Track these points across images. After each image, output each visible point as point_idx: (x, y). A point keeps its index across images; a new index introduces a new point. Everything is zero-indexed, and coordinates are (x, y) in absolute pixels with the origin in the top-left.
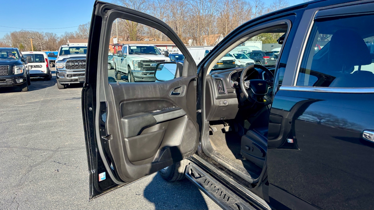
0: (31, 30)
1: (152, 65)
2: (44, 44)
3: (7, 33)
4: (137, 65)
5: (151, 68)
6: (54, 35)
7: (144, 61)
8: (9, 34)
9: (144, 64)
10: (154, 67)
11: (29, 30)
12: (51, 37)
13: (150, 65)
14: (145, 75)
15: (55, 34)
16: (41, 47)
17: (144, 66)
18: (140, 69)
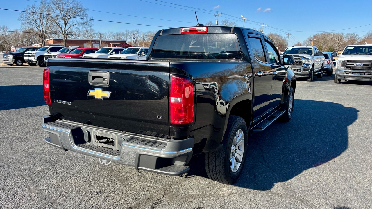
0: (332, 32)
1: (356, 65)
2: (341, 45)
3: (310, 36)
4: (341, 64)
5: (355, 67)
6: (355, 35)
7: (348, 61)
8: (312, 36)
9: (348, 63)
10: (358, 66)
11: (330, 32)
12: (352, 37)
13: (354, 65)
14: (346, 74)
15: (357, 35)
16: (338, 48)
17: (347, 65)
18: (343, 68)
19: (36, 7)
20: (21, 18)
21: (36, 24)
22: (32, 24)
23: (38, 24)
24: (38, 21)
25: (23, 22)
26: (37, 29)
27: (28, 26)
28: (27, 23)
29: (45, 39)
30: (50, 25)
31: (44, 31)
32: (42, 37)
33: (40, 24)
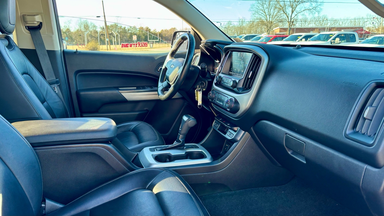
20: (251, 9)
21: (264, 14)
22: (260, 13)
24: (266, 11)
25: (254, 12)
26: (264, 18)
27: (257, 15)
28: (256, 13)
29: (270, 28)
30: (277, 14)
31: (270, 20)
32: (267, 26)
33: (268, 13)
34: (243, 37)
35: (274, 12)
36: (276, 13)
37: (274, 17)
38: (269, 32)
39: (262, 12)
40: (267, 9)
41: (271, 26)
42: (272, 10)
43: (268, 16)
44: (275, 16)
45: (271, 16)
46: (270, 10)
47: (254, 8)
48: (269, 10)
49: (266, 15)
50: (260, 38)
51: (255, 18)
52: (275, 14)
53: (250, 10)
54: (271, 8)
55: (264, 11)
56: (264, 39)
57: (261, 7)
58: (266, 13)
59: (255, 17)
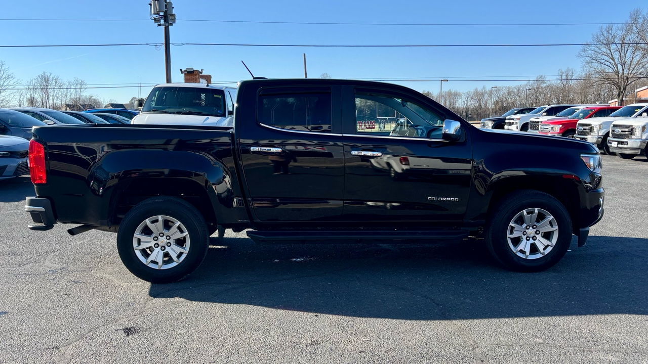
19: (614, 28)
20: (583, 54)
21: (612, 61)
22: (603, 61)
23: (614, 60)
24: (616, 56)
25: (587, 59)
26: (611, 71)
27: (595, 65)
28: (593, 61)
29: (624, 89)
30: (639, 61)
31: (625, 73)
32: (618, 86)
33: (620, 60)
34: (545, 110)
35: (633, 58)
36: (638, 58)
37: (632, 66)
38: (622, 98)
39: (606, 58)
40: (617, 53)
41: (627, 85)
42: (628, 54)
43: (619, 66)
44: (636, 64)
45: (626, 66)
46: (625, 54)
47: (590, 52)
48: (623, 55)
49: (615, 64)
50: (574, 111)
51: (591, 69)
52: (635, 62)
53: (580, 56)
54: (626, 49)
55: (611, 56)
56: (581, 113)
57: (605, 49)
58: (616, 60)
59: (591, 67)
